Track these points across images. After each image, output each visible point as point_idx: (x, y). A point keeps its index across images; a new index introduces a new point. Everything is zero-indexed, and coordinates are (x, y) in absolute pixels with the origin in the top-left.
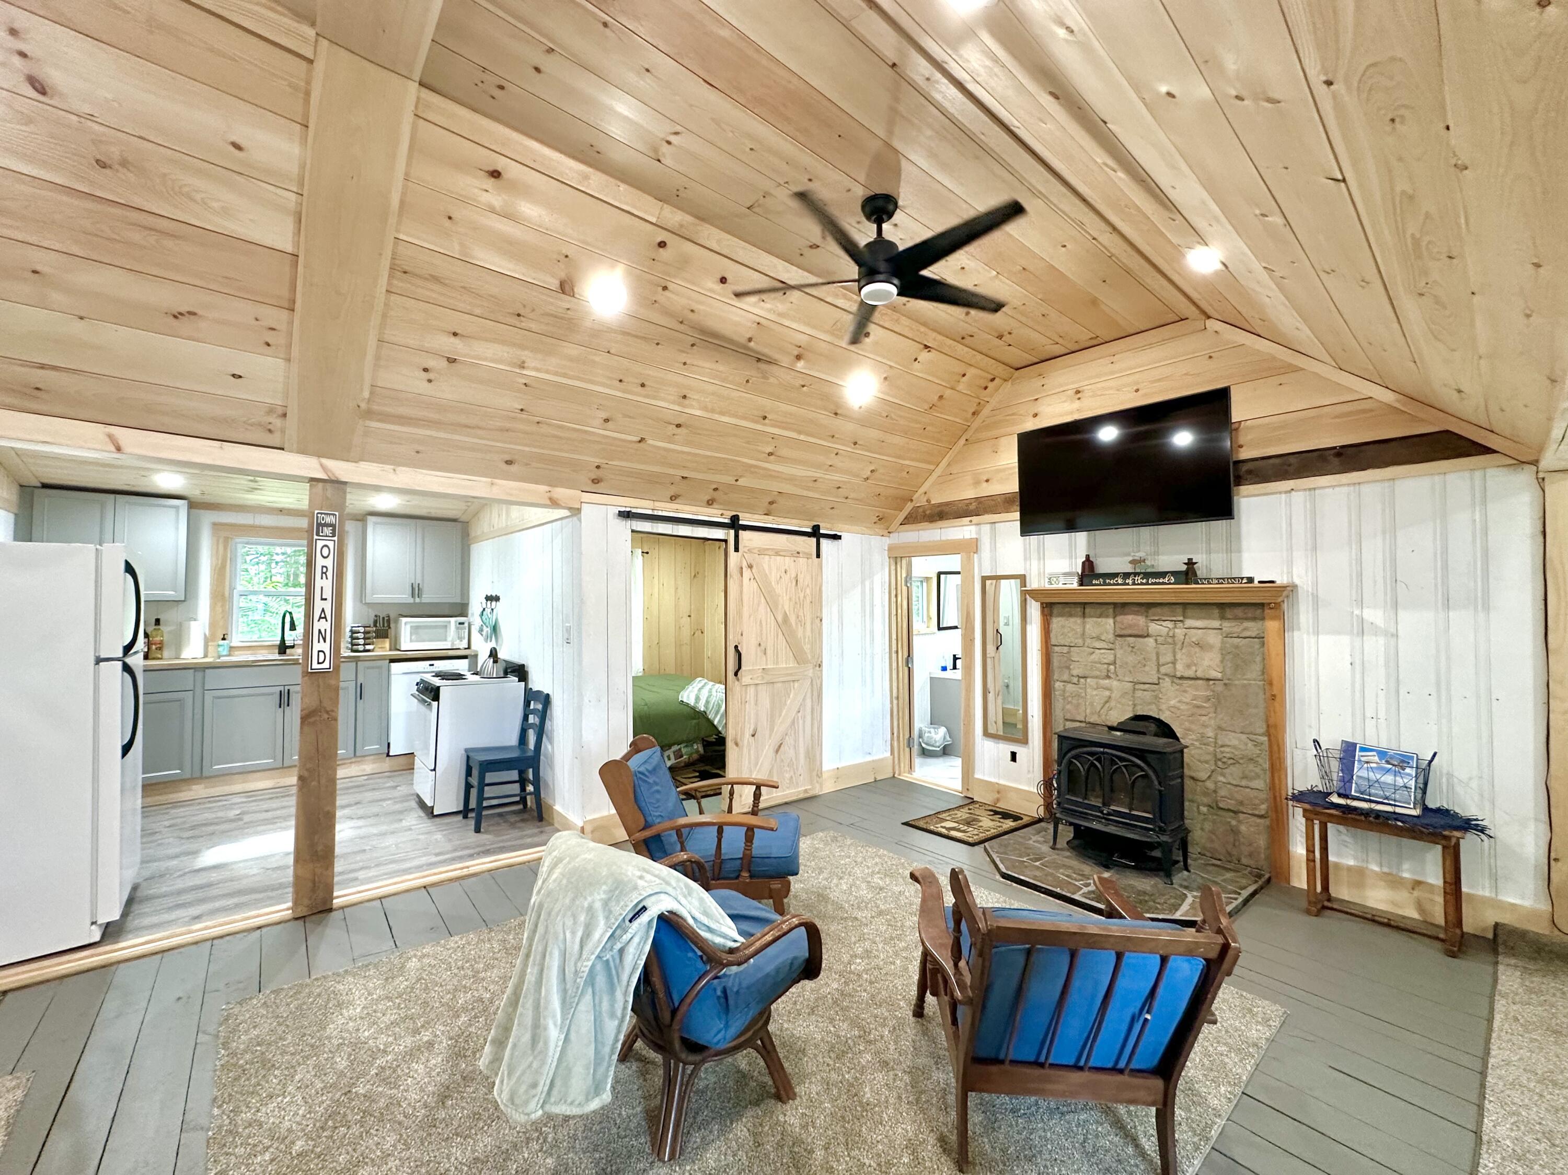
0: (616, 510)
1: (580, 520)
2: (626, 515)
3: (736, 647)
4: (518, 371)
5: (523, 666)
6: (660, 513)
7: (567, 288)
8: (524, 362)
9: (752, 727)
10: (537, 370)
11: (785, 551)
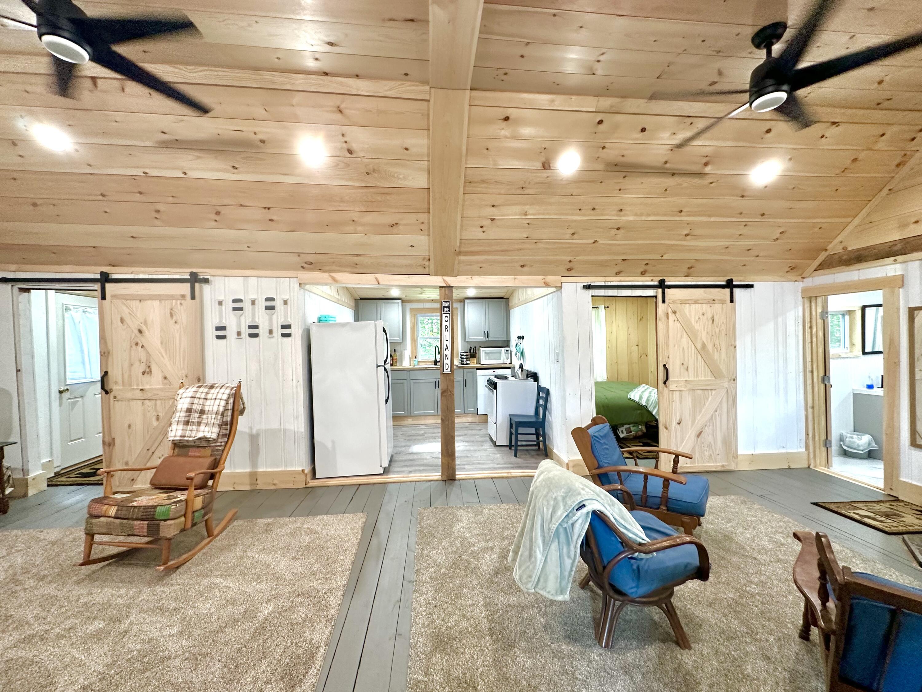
0: (582, 285)
1: (561, 293)
2: (588, 287)
3: (665, 366)
4: (524, 217)
5: (536, 373)
6: (609, 284)
7: (546, 165)
8: (526, 212)
9: (678, 418)
10: (534, 214)
11: (702, 300)
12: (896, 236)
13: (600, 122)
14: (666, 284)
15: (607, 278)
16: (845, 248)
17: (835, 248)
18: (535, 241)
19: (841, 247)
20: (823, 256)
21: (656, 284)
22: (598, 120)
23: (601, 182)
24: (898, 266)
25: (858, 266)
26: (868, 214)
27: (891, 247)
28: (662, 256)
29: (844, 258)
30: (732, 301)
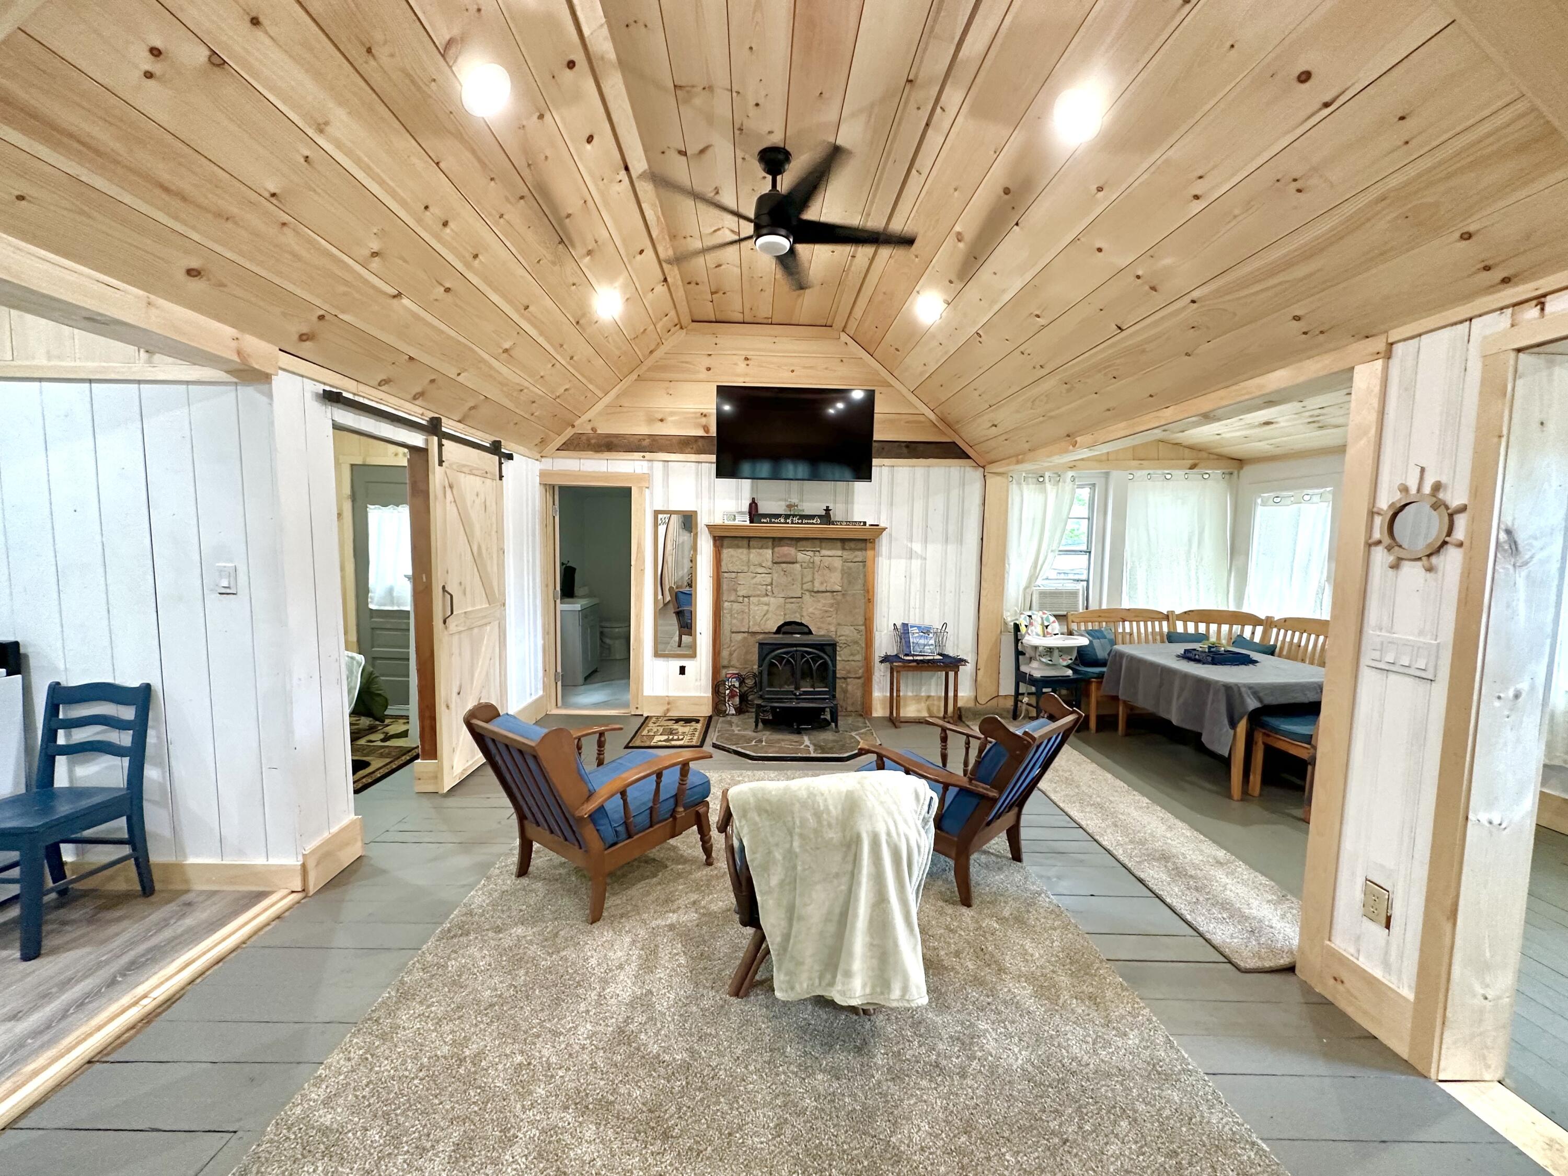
0: (320, 388)
1: (270, 396)
2: (332, 398)
3: (444, 587)
4: (310, 132)
5: (16, 644)
6: (361, 400)
7: (452, 52)
8: (327, 123)
9: (458, 683)
10: (339, 145)
11: (478, 469)
12: (643, 430)
13: (571, 65)
14: (444, 429)
15: (362, 388)
16: (594, 430)
17: (582, 426)
18: (287, 218)
19: (589, 427)
20: (569, 433)
21: (424, 422)
22: (572, 57)
23: (492, 179)
24: (645, 464)
25: (607, 455)
26: (618, 396)
27: (640, 440)
28: (459, 374)
29: (593, 441)
30: (501, 477)
